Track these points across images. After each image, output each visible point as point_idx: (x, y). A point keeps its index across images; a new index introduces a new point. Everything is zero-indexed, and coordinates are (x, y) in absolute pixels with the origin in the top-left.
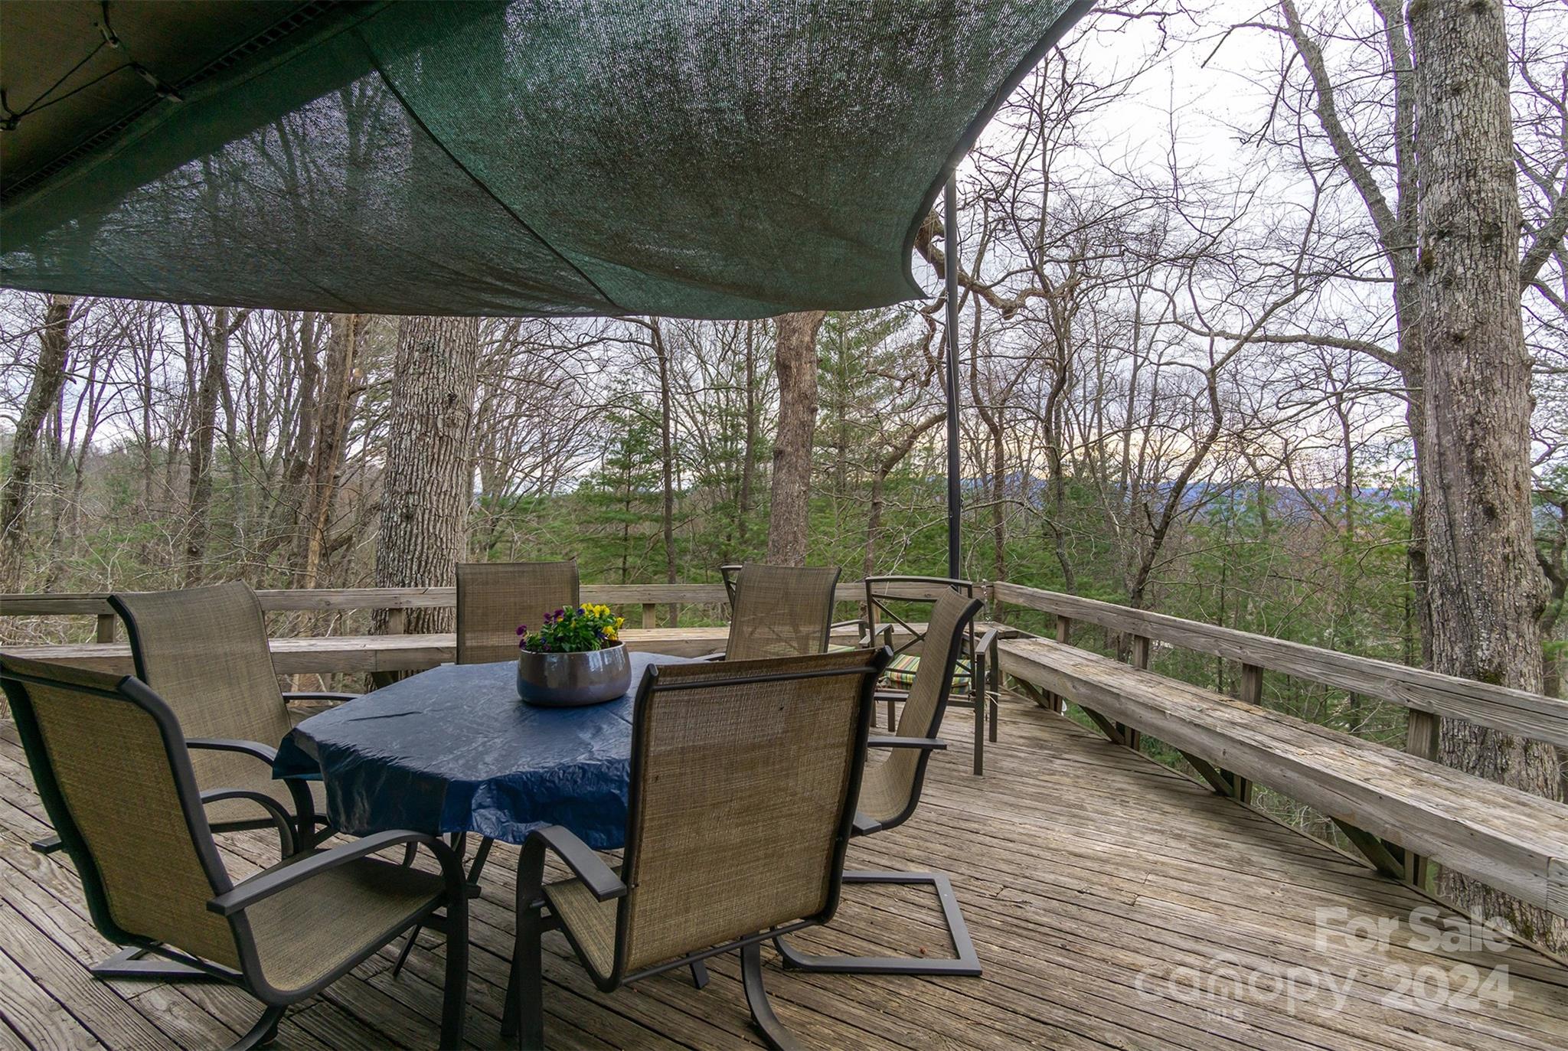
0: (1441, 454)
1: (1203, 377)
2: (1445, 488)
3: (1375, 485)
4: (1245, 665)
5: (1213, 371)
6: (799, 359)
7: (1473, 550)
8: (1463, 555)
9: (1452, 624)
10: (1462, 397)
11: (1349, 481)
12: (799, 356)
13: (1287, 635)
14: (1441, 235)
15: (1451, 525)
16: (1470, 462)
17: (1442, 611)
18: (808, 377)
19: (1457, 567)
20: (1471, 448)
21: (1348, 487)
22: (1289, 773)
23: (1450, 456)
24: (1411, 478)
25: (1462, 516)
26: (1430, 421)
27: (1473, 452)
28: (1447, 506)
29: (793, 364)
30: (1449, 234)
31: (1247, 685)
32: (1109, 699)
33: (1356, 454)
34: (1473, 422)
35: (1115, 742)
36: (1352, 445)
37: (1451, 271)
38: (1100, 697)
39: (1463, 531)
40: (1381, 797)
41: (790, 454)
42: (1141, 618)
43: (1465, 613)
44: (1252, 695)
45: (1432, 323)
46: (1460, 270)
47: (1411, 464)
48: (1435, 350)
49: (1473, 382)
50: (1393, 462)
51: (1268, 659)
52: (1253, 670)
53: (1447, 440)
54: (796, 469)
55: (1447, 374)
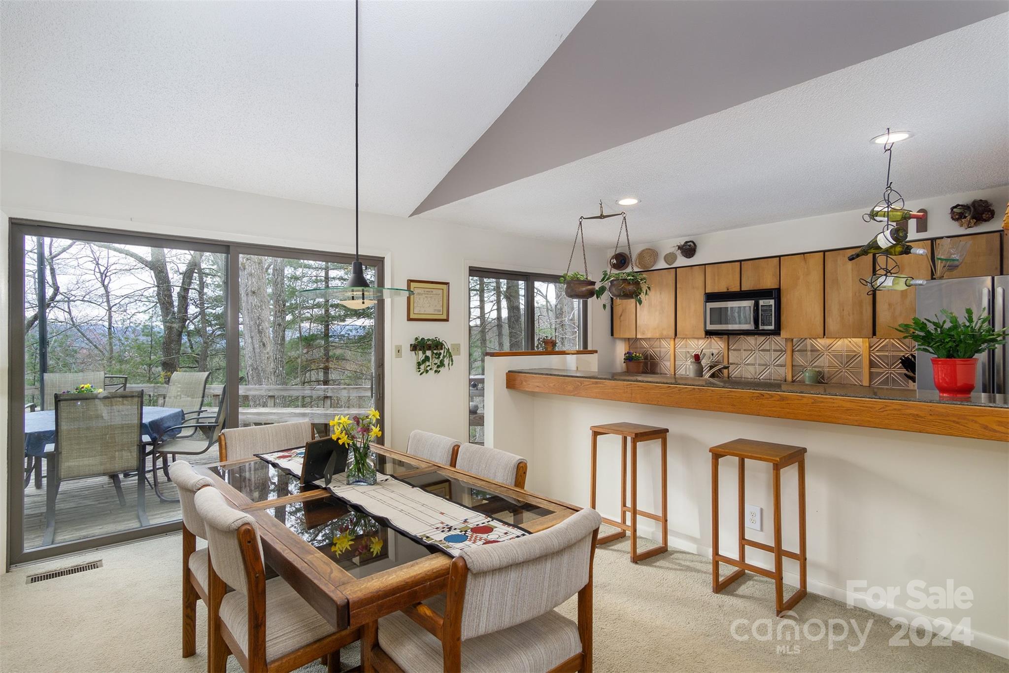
2: (252, 338)
7: (260, 356)
8: (258, 357)
9: (255, 378)
10: (255, 310)
15: (254, 349)
16: (258, 330)
17: (252, 375)
19: (256, 361)
20: (259, 326)
23: (253, 328)
25: (257, 346)
27: (259, 327)
28: (252, 343)
34: (259, 318)
39: (257, 350)
43: (258, 375)
45: (246, 286)
46: (253, 271)
49: (258, 306)
53: (252, 323)
55: (251, 303)
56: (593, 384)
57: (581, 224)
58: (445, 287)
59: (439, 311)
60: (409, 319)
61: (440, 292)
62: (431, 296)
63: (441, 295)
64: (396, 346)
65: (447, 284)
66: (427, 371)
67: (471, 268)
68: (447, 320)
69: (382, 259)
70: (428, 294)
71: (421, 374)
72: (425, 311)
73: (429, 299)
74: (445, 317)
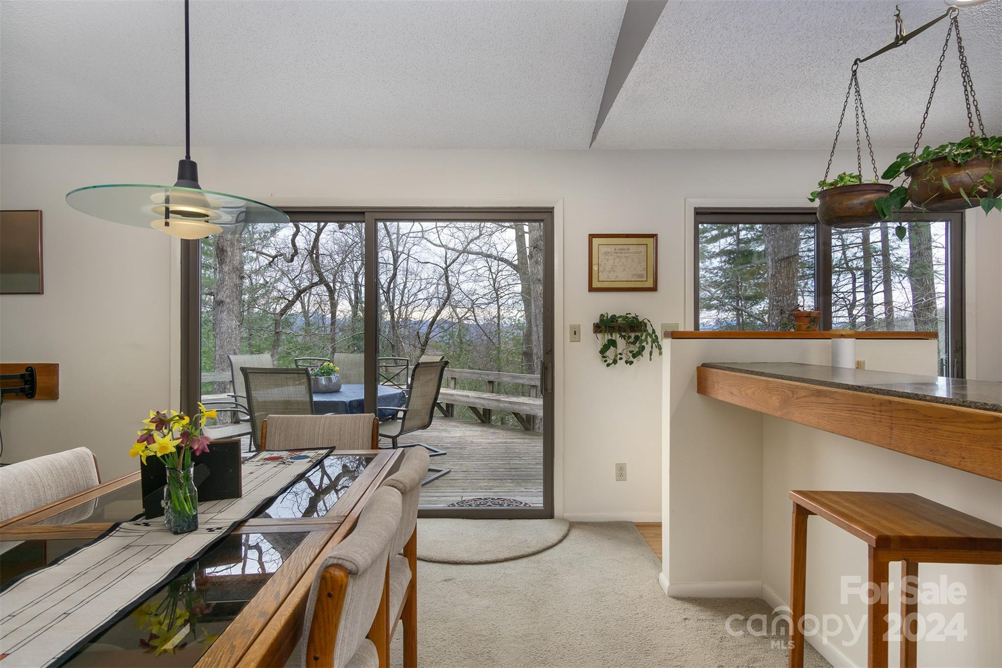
0: (536, 315)
1: (443, 271)
3: (508, 322)
4: (489, 381)
5: (447, 268)
6: (233, 247)
11: (499, 321)
12: (232, 245)
13: (499, 371)
14: (535, 248)
18: (238, 258)
21: (498, 324)
22: (506, 405)
24: (523, 320)
26: (533, 305)
29: (228, 249)
30: (536, 247)
31: (490, 387)
32: (449, 397)
33: (502, 308)
35: (446, 416)
36: (500, 304)
37: (537, 260)
38: (446, 397)
40: (527, 404)
41: (229, 303)
42: (454, 371)
44: (491, 390)
47: (523, 313)
48: (534, 283)
50: (515, 312)
51: (496, 378)
52: (491, 382)
54: (233, 312)
56: (813, 395)
57: (855, 73)
58: (650, 241)
59: (641, 276)
60: (591, 289)
61: (643, 248)
62: (627, 255)
63: (644, 253)
64: (572, 327)
65: (654, 236)
66: (615, 362)
67: (697, 211)
68: (654, 289)
69: (551, 211)
70: (621, 253)
71: (608, 365)
72: (617, 276)
73: (623, 260)
74: (650, 284)
